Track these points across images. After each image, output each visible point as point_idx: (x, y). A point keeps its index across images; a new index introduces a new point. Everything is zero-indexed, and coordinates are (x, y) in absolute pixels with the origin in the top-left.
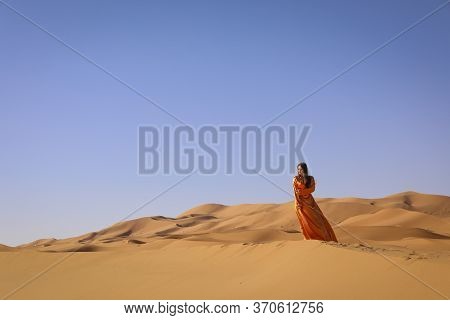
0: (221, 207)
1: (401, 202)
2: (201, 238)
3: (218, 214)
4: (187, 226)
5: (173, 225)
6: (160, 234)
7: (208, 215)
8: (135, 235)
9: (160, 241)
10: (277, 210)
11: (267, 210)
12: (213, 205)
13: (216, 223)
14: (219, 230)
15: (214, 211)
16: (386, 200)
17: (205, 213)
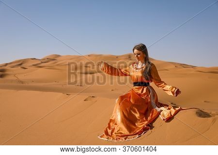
0: (59, 56)
1: (128, 57)
2: (50, 68)
3: (58, 59)
4: (45, 62)
5: (40, 62)
6: (34, 65)
7: (54, 59)
8: (23, 65)
9: (34, 68)
10: (81, 58)
11: (77, 58)
12: (56, 55)
13: (56, 62)
14: (58, 65)
15: (56, 57)
16: (122, 56)
17: (52, 58)
